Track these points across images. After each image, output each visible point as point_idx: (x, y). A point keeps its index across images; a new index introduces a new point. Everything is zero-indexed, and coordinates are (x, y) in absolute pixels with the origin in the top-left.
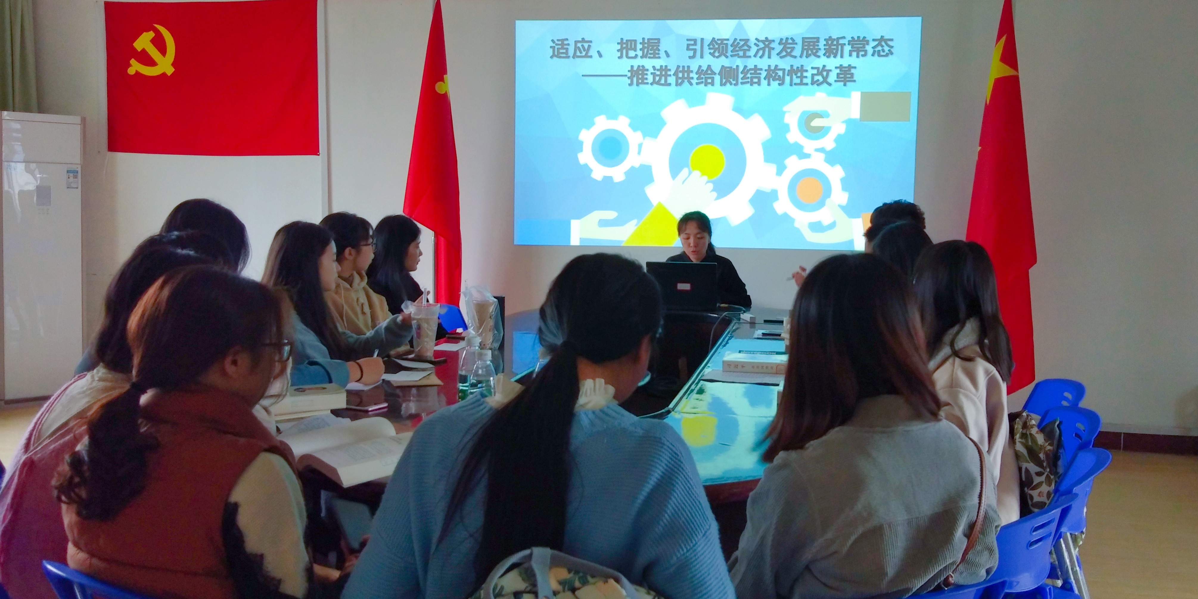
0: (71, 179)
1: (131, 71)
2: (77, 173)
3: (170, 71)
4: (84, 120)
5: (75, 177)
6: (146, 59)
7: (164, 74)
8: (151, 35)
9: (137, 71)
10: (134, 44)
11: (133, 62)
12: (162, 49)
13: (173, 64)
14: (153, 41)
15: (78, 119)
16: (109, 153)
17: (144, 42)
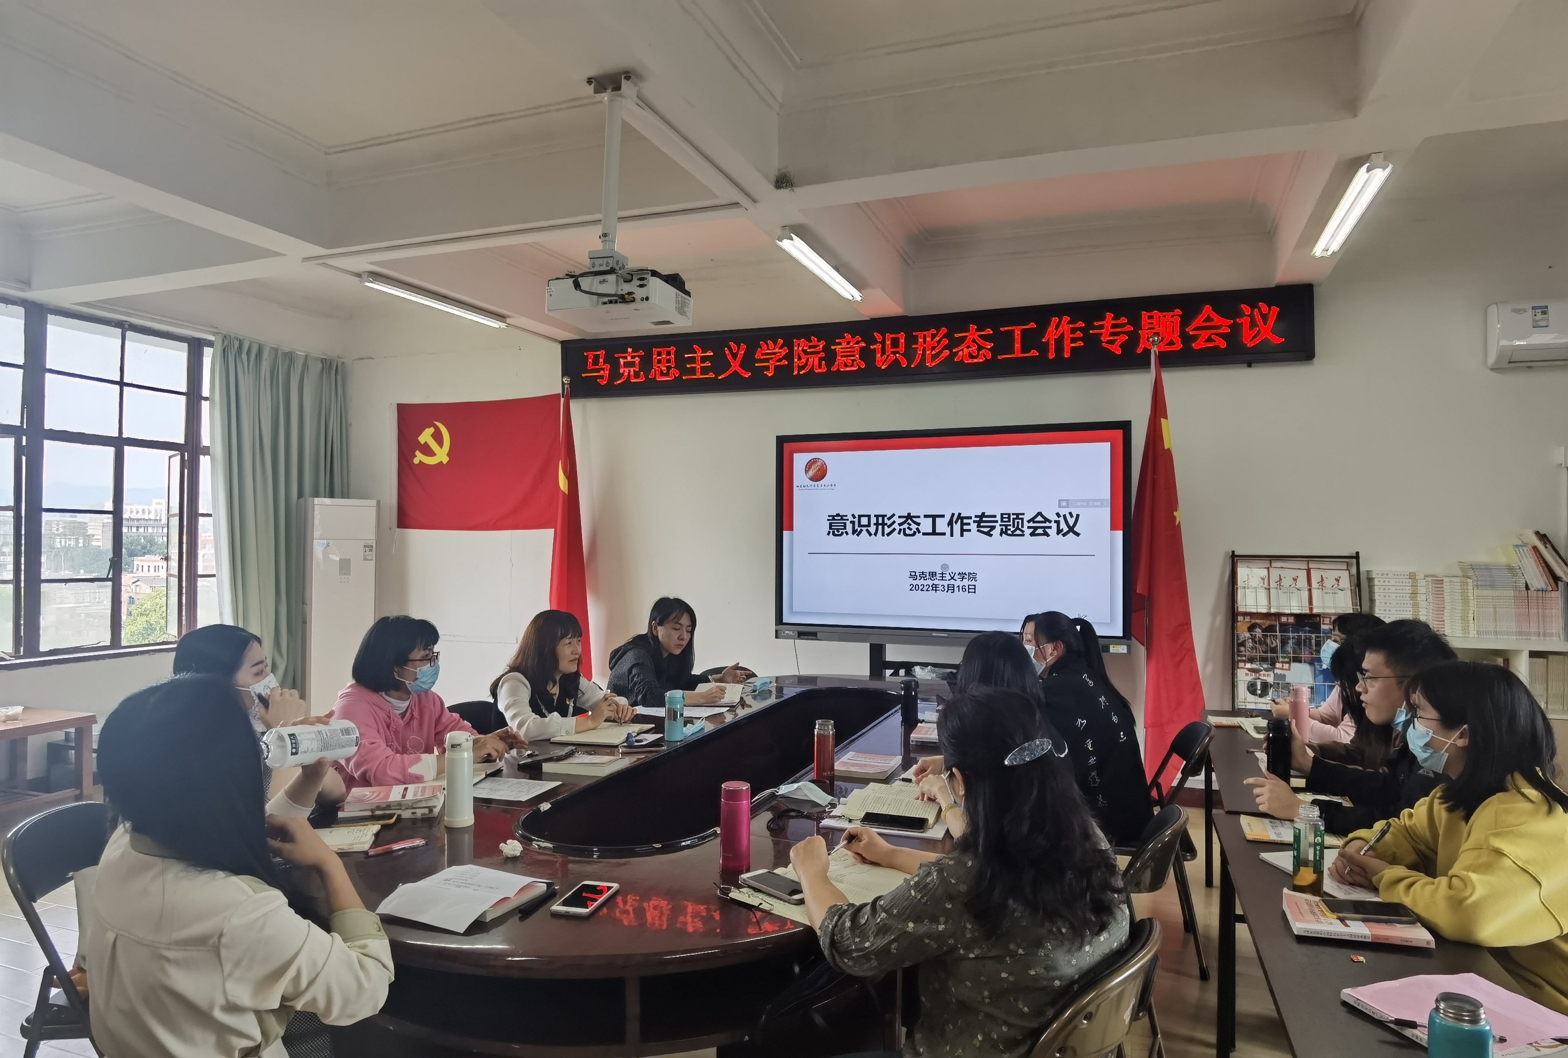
0: (368, 552)
1: (416, 461)
2: (372, 546)
3: (445, 460)
4: (379, 503)
5: (371, 551)
6: (427, 451)
7: (441, 462)
8: (431, 430)
9: (420, 461)
10: (419, 439)
11: (418, 453)
12: (440, 442)
13: (448, 455)
14: (433, 436)
15: (374, 502)
16: (398, 529)
17: (426, 437)
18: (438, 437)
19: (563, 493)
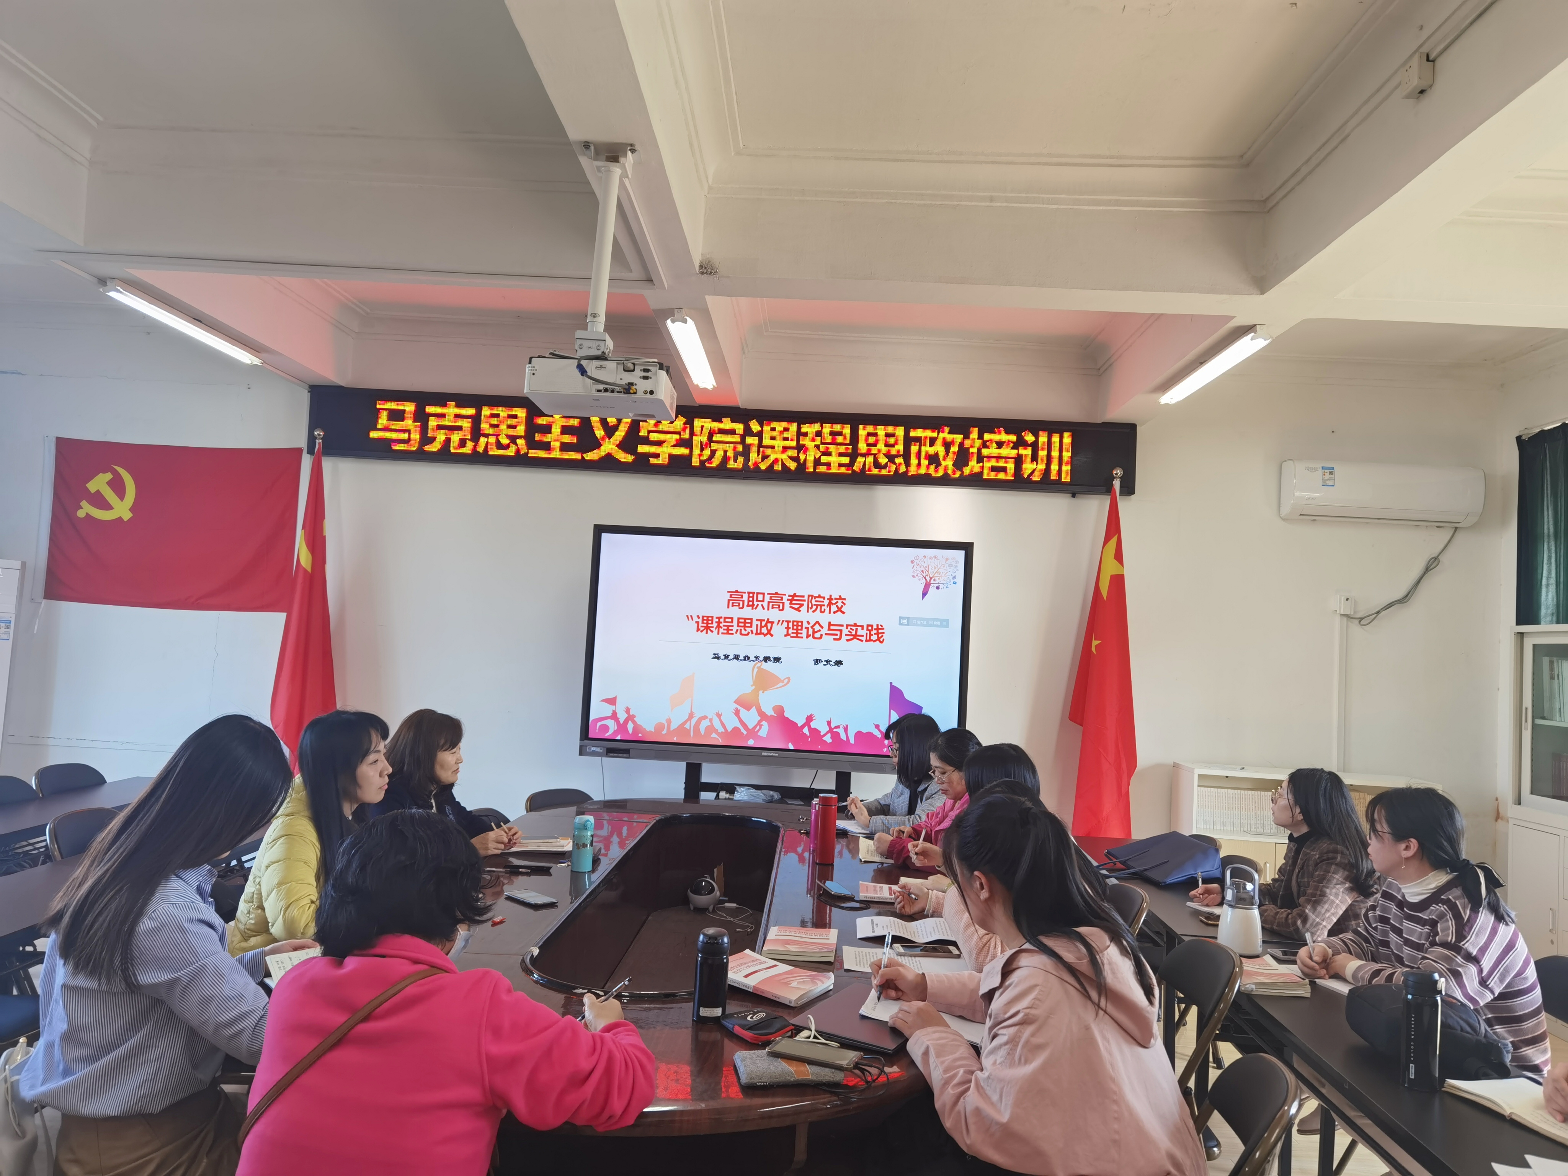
1: (81, 514)
3: (127, 516)
4: (22, 564)
5: (8, 628)
6: (100, 502)
7: (120, 518)
8: (109, 476)
9: (87, 514)
10: (87, 485)
11: (84, 503)
12: (120, 492)
13: (131, 510)
14: (109, 483)
15: (17, 564)
16: (44, 602)
17: (99, 483)
18: (118, 486)
19: (305, 570)
